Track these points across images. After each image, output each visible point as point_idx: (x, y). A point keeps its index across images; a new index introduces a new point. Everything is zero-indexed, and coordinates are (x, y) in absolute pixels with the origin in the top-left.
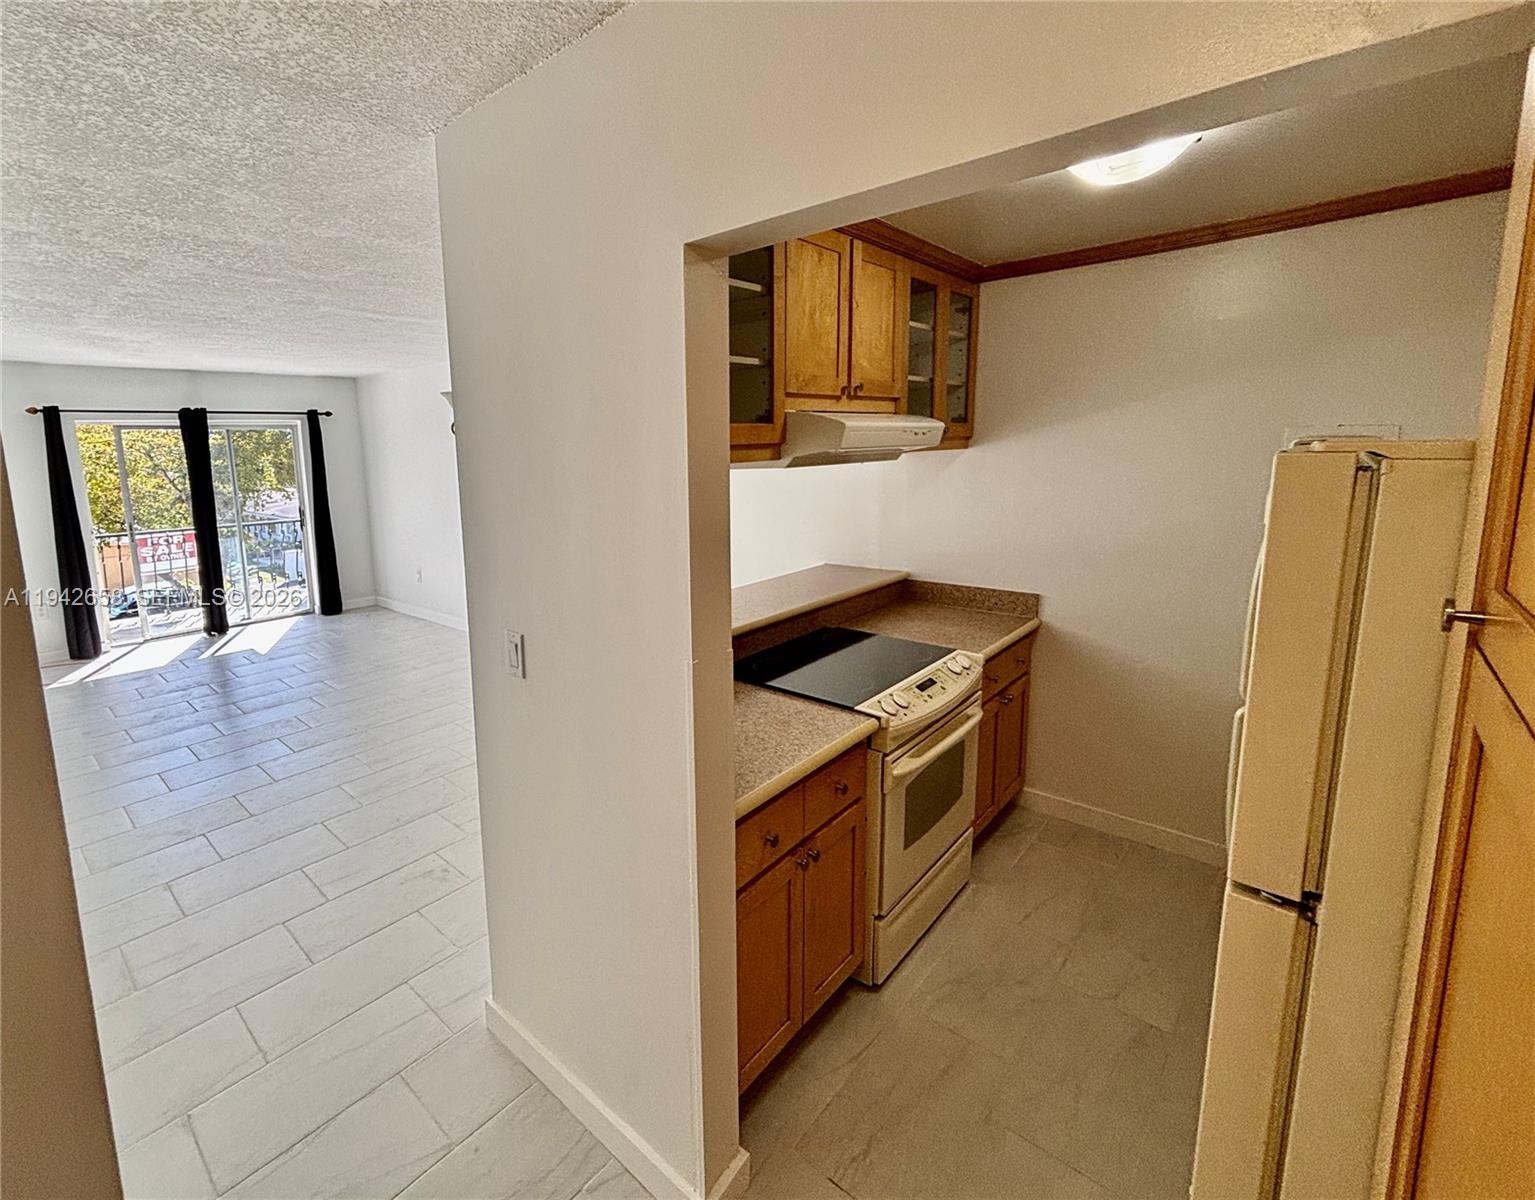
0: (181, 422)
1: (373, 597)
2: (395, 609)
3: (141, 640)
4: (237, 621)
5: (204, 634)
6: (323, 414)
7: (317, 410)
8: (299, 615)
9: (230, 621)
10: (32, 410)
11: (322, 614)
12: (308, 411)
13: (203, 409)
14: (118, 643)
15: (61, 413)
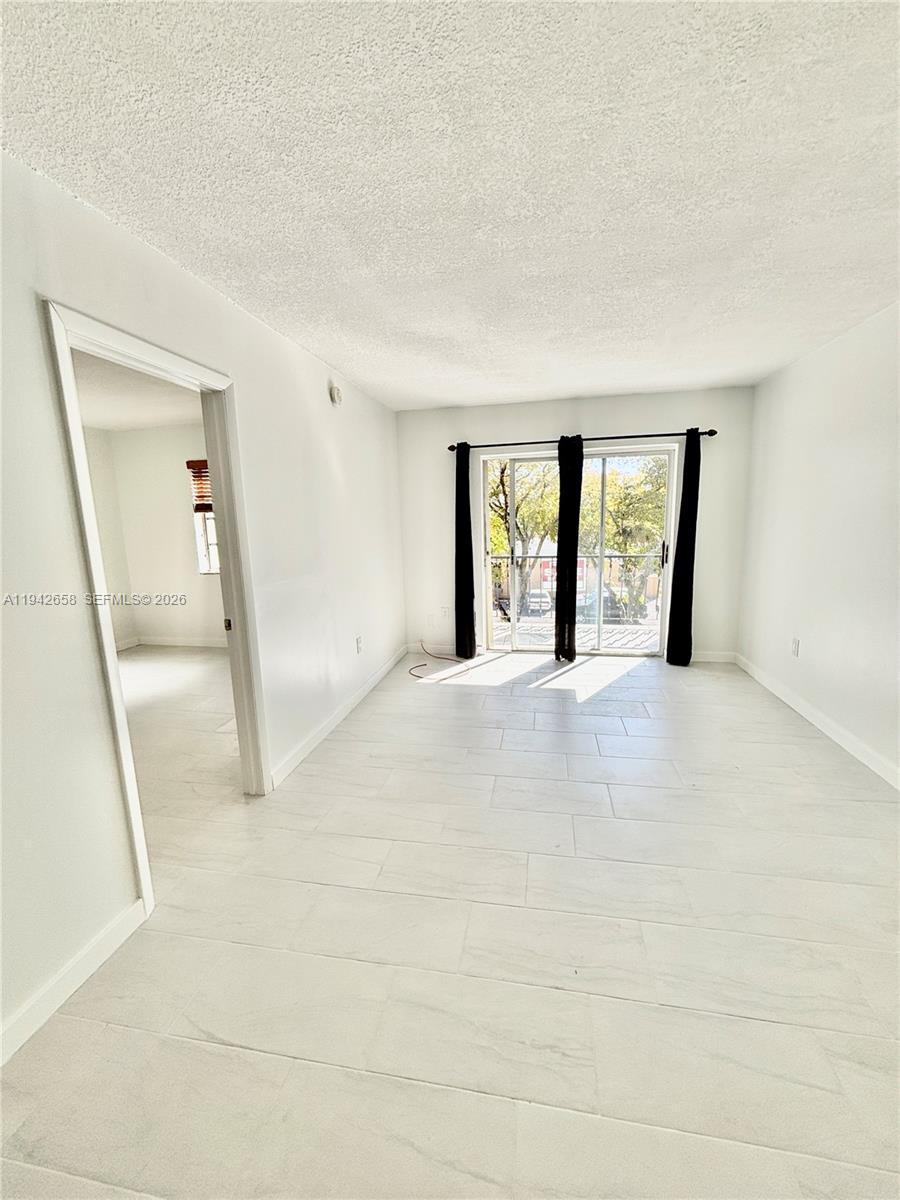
0: (559, 453)
1: (733, 653)
2: (756, 678)
3: (510, 649)
4: (587, 650)
5: (554, 657)
6: (705, 433)
7: (698, 429)
8: (647, 656)
9: (578, 649)
10: (452, 448)
11: (668, 661)
12: (688, 430)
13: (579, 436)
14: (496, 647)
15: (471, 449)
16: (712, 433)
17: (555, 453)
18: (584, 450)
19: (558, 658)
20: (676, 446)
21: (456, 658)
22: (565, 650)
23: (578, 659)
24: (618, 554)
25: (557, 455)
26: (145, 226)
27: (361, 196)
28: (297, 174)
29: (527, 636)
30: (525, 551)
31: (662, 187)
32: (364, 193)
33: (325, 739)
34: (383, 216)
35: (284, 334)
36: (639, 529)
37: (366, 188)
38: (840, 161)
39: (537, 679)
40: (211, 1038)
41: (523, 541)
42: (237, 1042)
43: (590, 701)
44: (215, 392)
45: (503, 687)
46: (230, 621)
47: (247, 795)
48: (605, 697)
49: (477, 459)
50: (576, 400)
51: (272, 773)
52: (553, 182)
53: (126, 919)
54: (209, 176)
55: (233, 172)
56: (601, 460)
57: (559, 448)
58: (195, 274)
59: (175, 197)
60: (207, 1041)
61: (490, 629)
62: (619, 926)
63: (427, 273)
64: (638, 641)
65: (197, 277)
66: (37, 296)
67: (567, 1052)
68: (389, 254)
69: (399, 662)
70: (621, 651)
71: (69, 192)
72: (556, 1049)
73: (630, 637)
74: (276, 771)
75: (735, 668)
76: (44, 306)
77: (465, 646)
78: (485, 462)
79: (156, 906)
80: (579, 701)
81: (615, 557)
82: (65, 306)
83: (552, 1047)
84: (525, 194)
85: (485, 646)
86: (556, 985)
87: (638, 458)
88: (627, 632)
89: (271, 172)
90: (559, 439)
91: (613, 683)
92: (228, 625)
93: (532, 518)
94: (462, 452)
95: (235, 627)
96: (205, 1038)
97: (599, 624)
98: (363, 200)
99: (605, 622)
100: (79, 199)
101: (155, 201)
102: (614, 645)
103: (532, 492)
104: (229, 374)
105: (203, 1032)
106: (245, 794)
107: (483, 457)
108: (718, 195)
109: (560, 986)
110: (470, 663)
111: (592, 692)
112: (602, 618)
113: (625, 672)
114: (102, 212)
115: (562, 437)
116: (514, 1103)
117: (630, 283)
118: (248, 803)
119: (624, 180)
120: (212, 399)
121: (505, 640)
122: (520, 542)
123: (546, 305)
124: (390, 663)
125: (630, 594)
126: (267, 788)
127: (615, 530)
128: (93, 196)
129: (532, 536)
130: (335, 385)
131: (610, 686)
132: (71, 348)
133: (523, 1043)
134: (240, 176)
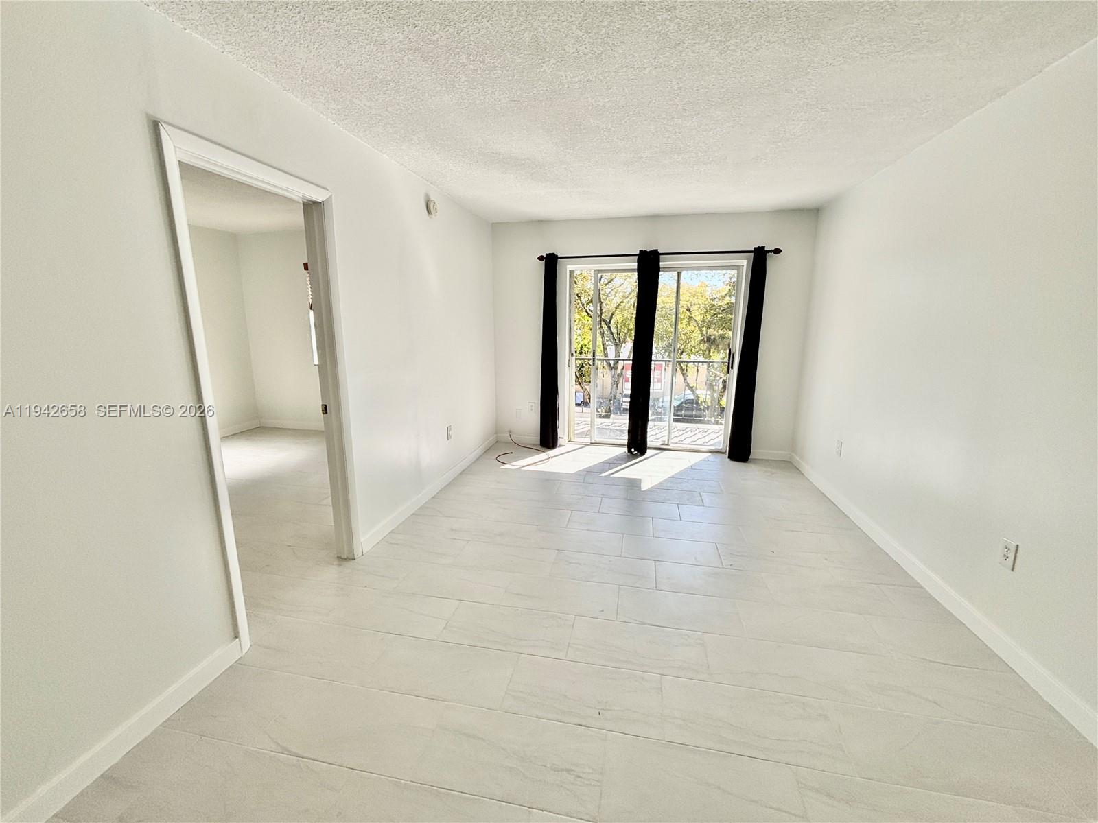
1: (788, 453)
2: (806, 475)
3: (589, 442)
4: (658, 445)
5: (625, 449)
6: (771, 251)
7: (764, 247)
8: (711, 452)
9: (649, 444)
10: (541, 258)
11: (729, 458)
12: (755, 248)
13: (656, 251)
14: (577, 439)
15: (559, 260)
16: (777, 251)
17: (635, 265)
18: (661, 263)
19: (629, 451)
20: (745, 262)
21: (539, 448)
22: (637, 443)
23: (649, 453)
24: (703, 360)
25: (636, 267)
26: (247, 55)
27: (435, 33)
28: (376, 12)
29: (608, 431)
30: (618, 353)
31: (703, 29)
32: (437, 30)
33: (413, 514)
34: (457, 50)
35: (381, 151)
36: (722, 337)
37: (438, 26)
38: (862, 10)
39: (609, 469)
40: (286, 751)
41: (616, 345)
42: (305, 755)
43: (652, 490)
44: (315, 203)
45: (578, 474)
46: (326, 406)
47: (339, 558)
48: (667, 486)
49: (565, 270)
50: (655, 218)
51: (362, 540)
52: (605, 24)
53: (225, 655)
54: (299, 13)
55: (320, 10)
56: (675, 274)
57: (639, 262)
58: (297, 97)
59: (271, 30)
60: (283, 753)
61: (572, 423)
62: (643, 678)
63: (503, 101)
64: (707, 439)
65: (298, 100)
66: (148, 116)
67: (581, 775)
68: (466, 83)
69: (488, 451)
70: (688, 447)
71: (179, 25)
72: (572, 772)
73: (700, 435)
74: (366, 538)
75: (789, 465)
76: (155, 126)
77: (548, 438)
78: (571, 272)
79: (251, 646)
80: (643, 489)
81: (699, 362)
82: (173, 126)
83: (568, 771)
84: (580, 34)
85: (566, 438)
86: (580, 723)
87: (724, 272)
88: (698, 431)
89: (353, 10)
90: (638, 253)
91: (676, 474)
92: (325, 410)
93: (624, 325)
94: (551, 262)
95: (331, 412)
96: (280, 751)
97: (669, 422)
98: (437, 36)
99: (675, 420)
100: (188, 31)
101: (253, 33)
102: (683, 442)
103: (625, 301)
104: (328, 188)
105: (281, 746)
106: (338, 557)
107: (570, 267)
108: (755, 37)
109: (584, 724)
110: (552, 452)
111: (656, 481)
112: (672, 417)
113: (689, 465)
114: (209, 42)
115: (641, 251)
116: (530, 813)
117: (688, 113)
118: (339, 565)
119: (668, 22)
120: (312, 209)
121: (587, 434)
122: (613, 347)
123: (614, 132)
124: (478, 452)
125: (713, 397)
126: (357, 553)
127: (700, 338)
128: (200, 28)
129: (625, 341)
130: (432, 198)
131: (673, 477)
132: (179, 161)
133: (545, 766)
134: (326, 13)
